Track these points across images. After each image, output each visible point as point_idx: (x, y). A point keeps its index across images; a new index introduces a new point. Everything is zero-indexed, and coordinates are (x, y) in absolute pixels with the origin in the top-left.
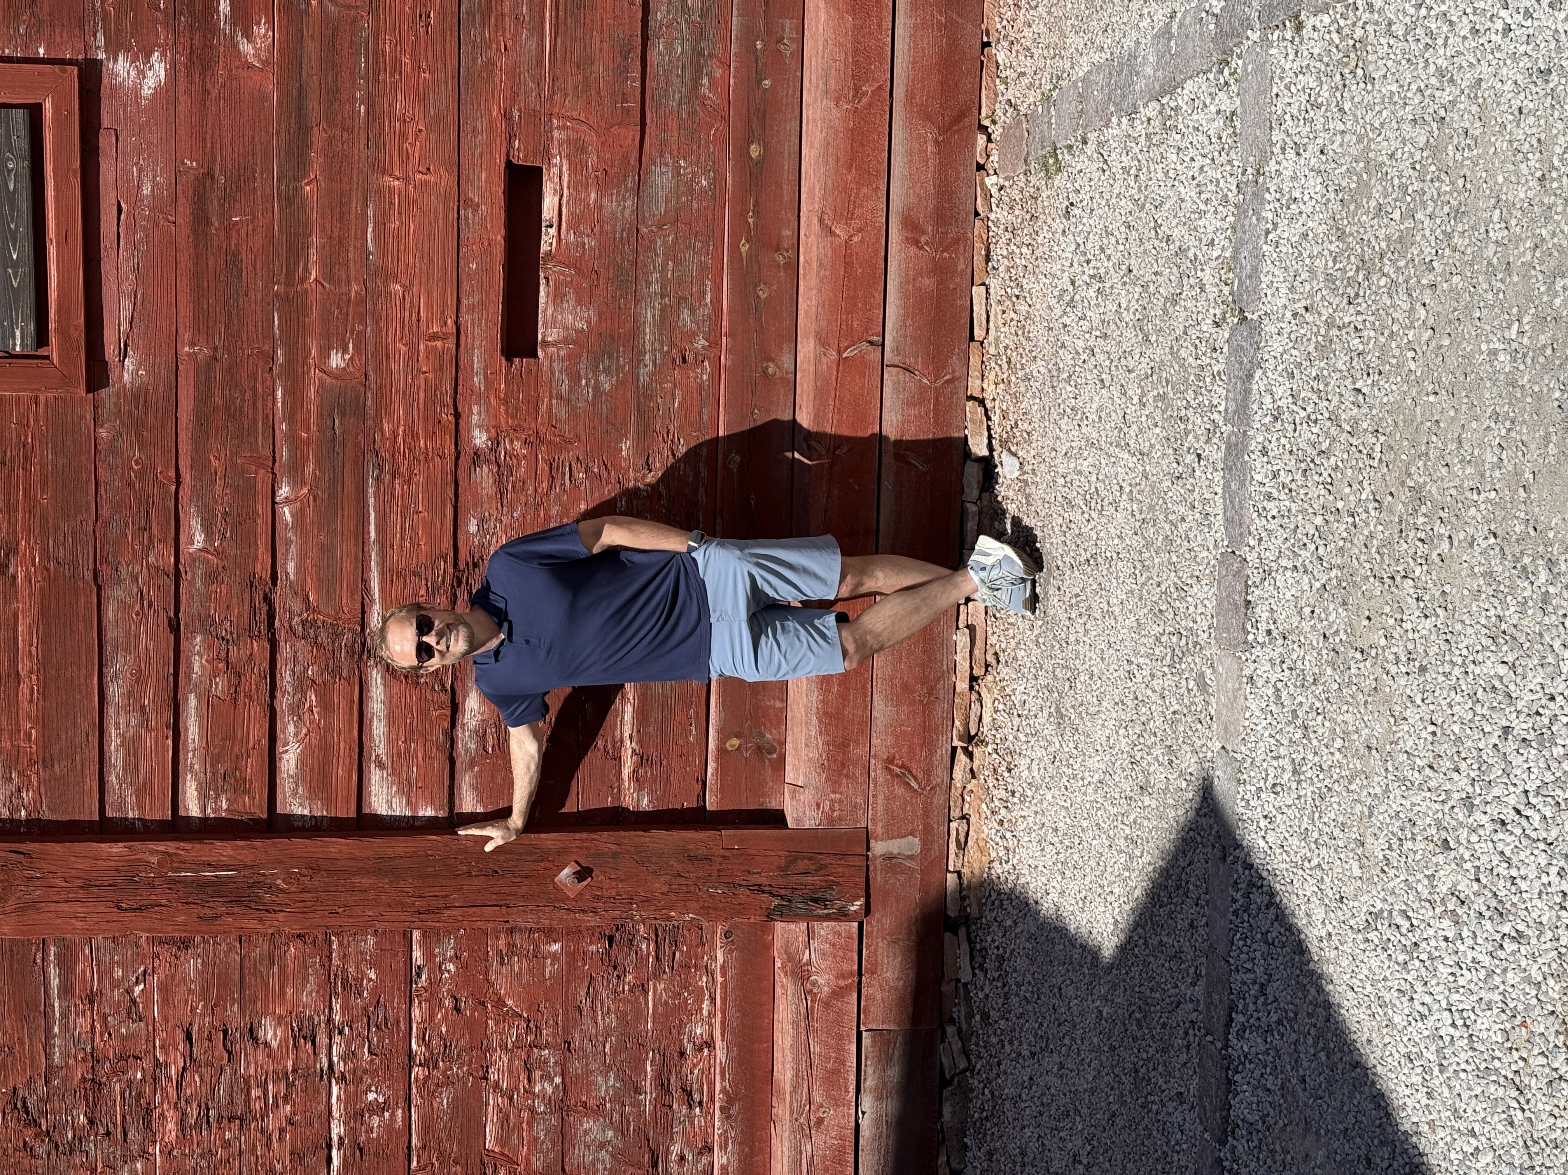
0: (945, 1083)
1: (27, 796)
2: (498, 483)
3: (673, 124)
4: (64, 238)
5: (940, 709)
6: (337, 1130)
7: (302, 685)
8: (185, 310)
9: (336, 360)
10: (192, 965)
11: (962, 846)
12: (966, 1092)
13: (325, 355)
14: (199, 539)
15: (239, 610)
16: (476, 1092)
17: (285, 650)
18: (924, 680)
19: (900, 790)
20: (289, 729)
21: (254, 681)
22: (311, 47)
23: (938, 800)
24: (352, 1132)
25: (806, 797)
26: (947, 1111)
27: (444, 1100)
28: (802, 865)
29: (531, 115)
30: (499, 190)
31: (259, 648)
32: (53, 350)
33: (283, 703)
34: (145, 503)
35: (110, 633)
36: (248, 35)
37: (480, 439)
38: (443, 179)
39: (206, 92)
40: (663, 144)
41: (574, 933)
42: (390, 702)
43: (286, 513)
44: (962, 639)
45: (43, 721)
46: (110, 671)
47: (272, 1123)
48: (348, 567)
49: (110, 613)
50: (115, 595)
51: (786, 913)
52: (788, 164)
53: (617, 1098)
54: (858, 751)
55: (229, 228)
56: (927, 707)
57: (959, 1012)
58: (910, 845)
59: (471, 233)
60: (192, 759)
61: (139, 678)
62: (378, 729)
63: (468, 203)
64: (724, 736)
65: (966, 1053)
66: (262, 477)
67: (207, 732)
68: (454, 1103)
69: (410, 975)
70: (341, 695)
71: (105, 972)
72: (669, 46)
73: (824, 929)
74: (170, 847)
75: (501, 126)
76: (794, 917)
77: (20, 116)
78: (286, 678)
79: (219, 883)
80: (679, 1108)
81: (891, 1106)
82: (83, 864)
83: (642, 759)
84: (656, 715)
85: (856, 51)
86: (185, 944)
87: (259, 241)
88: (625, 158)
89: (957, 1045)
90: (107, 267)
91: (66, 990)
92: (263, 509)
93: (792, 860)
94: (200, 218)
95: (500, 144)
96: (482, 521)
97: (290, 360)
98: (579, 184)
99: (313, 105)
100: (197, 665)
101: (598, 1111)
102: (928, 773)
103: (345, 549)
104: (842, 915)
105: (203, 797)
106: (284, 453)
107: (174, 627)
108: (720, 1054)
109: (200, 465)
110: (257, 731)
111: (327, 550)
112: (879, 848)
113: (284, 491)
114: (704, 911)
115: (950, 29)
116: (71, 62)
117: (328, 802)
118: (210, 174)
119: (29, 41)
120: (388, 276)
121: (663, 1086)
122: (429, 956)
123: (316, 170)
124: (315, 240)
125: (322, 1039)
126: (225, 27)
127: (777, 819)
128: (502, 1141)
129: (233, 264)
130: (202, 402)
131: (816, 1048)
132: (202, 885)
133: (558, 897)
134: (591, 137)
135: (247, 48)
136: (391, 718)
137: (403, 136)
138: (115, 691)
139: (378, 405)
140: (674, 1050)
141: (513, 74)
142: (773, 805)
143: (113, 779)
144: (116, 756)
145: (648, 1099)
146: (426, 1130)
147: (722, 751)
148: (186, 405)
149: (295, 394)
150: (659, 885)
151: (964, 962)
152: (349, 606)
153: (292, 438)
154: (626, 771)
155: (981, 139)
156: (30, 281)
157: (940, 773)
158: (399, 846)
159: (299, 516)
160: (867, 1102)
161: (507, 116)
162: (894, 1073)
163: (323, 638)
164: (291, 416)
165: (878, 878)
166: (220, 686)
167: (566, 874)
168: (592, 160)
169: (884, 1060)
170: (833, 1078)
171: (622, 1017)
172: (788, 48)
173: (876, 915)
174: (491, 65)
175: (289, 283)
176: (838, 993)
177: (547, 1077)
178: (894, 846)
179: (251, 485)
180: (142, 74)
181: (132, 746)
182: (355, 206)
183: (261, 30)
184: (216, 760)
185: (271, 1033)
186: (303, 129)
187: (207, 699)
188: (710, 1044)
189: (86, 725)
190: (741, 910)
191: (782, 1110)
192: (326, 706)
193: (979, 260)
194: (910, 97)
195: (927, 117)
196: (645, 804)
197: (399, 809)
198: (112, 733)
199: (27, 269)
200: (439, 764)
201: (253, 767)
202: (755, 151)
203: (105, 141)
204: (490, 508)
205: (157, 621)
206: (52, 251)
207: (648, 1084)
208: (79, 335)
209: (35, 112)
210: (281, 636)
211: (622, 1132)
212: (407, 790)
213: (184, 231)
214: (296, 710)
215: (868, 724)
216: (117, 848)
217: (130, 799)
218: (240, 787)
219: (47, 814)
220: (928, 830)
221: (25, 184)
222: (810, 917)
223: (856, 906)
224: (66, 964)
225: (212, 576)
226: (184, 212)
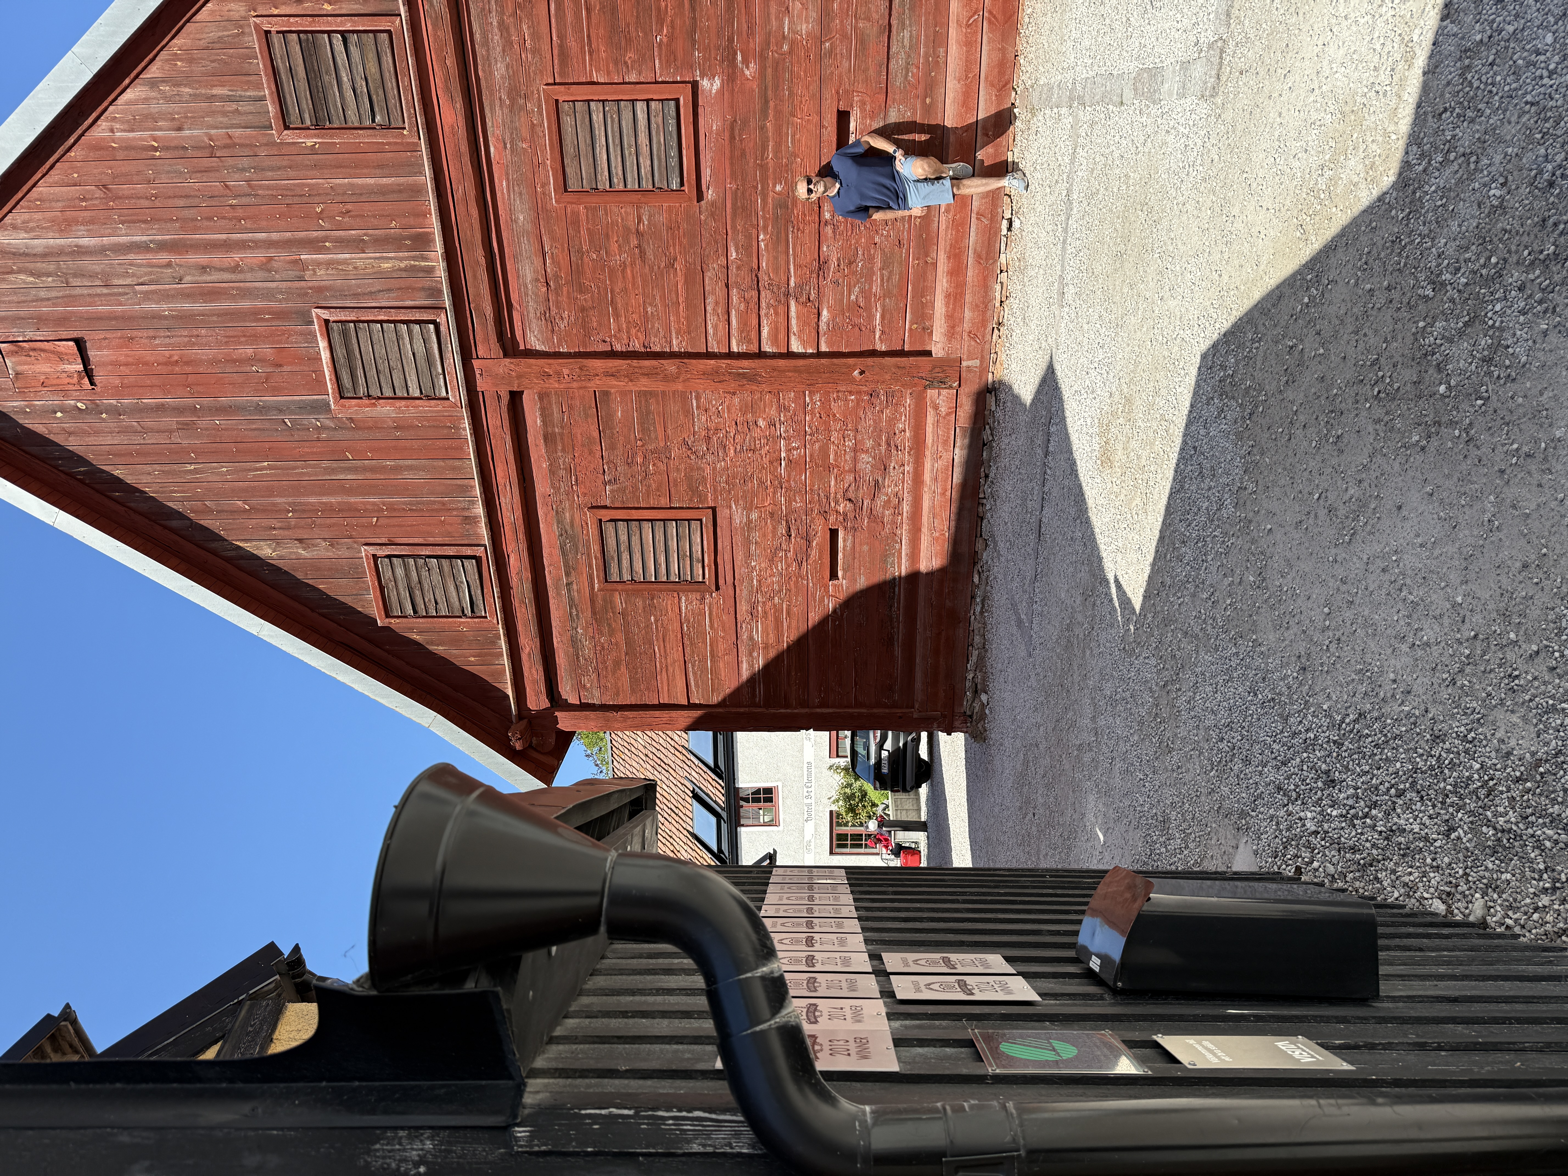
0: (984, 445)
1: (684, 344)
2: (834, 232)
3: (898, 91)
4: (688, 148)
5: (989, 313)
6: (783, 455)
7: (769, 306)
8: (728, 172)
9: (778, 188)
10: (736, 400)
11: (995, 363)
12: (991, 447)
13: (774, 186)
14: (734, 254)
15: (748, 279)
16: (827, 444)
17: (763, 294)
18: (984, 303)
19: (973, 343)
20: (764, 322)
21: (753, 305)
22: (769, 71)
23: (987, 346)
24: (788, 456)
25: (939, 346)
26: (985, 454)
27: (817, 446)
28: (937, 370)
29: (846, 92)
30: (835, 121)
31: (754, 293)
32: (686, 188)
33: (763, 313)
34: (716, 242)
35: (707, 288)
36: (748, 67)
37: (827, 216)
38: (816, 118)
39: (733, 90)
40: (894, 100)
41: (859, 393)
42: (797, 312)
43: (762, 245)
44: (998, 287)
45: (687, 318)
46: (707, 301)
47: (763, 452)
48: (783, 263)
49: (707, 282)
50: (708, 275)
51: (931, 386)
52: (940, 105)
53: (873, 448)
54: (958, 329)
55: (741, 141)
56: (984, 312)
57: (990, 421)
58: (977, 363)
59: (824, 138)
60: (734, 332)
61: (717, 303)
62: (794, 322)
63: (824, 126)
64: (912, 324)
65: (992, 435)
66: (754, 232)
67: (738, 323)
68: (820, 447)
69: (805, 406)
70: (781, 309)
71: (710, 402)
72: (897, 61)
73: (944, 392)
74: (729, 361)
75: (835, 97)
76: (935, 388)
77: (672, 103)
78: (763, 305)
79: (744, 374)
80: (894, 452)
81: (965, 452)
82: (702, 367)
83: (883, 332)
84: (888, 316)
85: (967, 61)
86: (734, 393)
87: (751, 144)
88: (880, 106)
89: (989, 432)
90: (702, 157)
91: (698, 407)
92: (755, 244)
93: (934, 368)
94: (732, 137)
95: (835, 103)
96: (828, 247)
97: (762, 188)
98: (863, 118)
99: (770, 92)
100: (735, 299)
101: (867, 452)
102: (983, 337)
103: (782, 258)
104: (951, 387)
105: (738, 345)
106: (761, 223)
107: (727, 286)
108: (908, 434)
109: (734, 227)
110: (755, 322)
111: (776, 258)
112: (964, 364)
113: (761, 237)
114: (903, 386)
115: (1003, 50)
116: (688, 82)
117: (778, 347)
118: (735, 121)
119: (674, 75)
120: (796, 156)
121: (889, 445)
122: (811, 399)
123: (771, 117)
124: (771, 144)
125: (778, 426)
126: (740, 65)
127: (928, 353)
128: (835, 460)
129: (743, 154)
130: (734, 205)
131: (940, 433)
132: (739, 374)
133: (853, 381)
134: (868, 99)
135: (747, 73)
136: (798, 318)
137: (801, 102)
138: (709, 308)
139: (793, 205)
140: (892, 433)
141: (840, 76)
142: (928, 348)
143: (710, 338)
144: (710, 331)
145: (883, 448)
146: (811, 456)
147: (910, 329)
148: (729, 205)
149: (764, 201)
150: (887, 377)
151: (993, 404)
152: (784, 278)
153: (764, 217)
154: (877, 337)
155: (1013, 94)
156: (678, 164)
157: (988, 337)
158: (800, 362)
159: (766, 246)
160: (957, 451)
161: (838, 93)
162: (967, 441)
163: (775, 290)
164: (763, 210)
165: (964, 375)
166: (742, 307)
167: (856, 373)
168: (868, 108)
169: (964, 436)
170: (946, 442)
171: (874, 421)
172: (941, 60)
173: (962, 387)
174: (832, 73)
175: (762, 160)
176: (948, 414)
177: (850, 440)
178: (970, 363)
179: (750, 235)
180: (712, 85)
181: (715, 327)
182: (784, 130)
183: (752, 65)
184: (742, 332)
185: (761, 423)
186: (766, 102)
187: (738, 310)
188: (904, 431)
189: (701, 320)
190: (915, 385)
191: (928, 453)
192: (776, 313)
193: (1011, 141)
194: (986, 78)
195: (992, 85)
196: (884, 349)
197: (801, 350)
198: (709, 322)
199: (676, 159)
200: (814, 334)
201: (754, 335)
202: (928, 101)
203: (700, 110)
204: (831, 241)
205: (721, 284)
206: (684, 152)
207: (883, 444)
208: (694, 182)
209: (677, 101)
210: (761, 289)
211: (874, 458)
212: (804, 343)
213: (727, 142)
214: (766, 315)
215: (962, 320)
216: (712, 362)
217: (715, 346)
218: (749, 341)
219: (690, 350)
220: (982, 357)
221: (675, 128)
222: (939, 388)
223: (956, 384)
224: (698, 398)
225: (738, 268)
226: (727, 134)
